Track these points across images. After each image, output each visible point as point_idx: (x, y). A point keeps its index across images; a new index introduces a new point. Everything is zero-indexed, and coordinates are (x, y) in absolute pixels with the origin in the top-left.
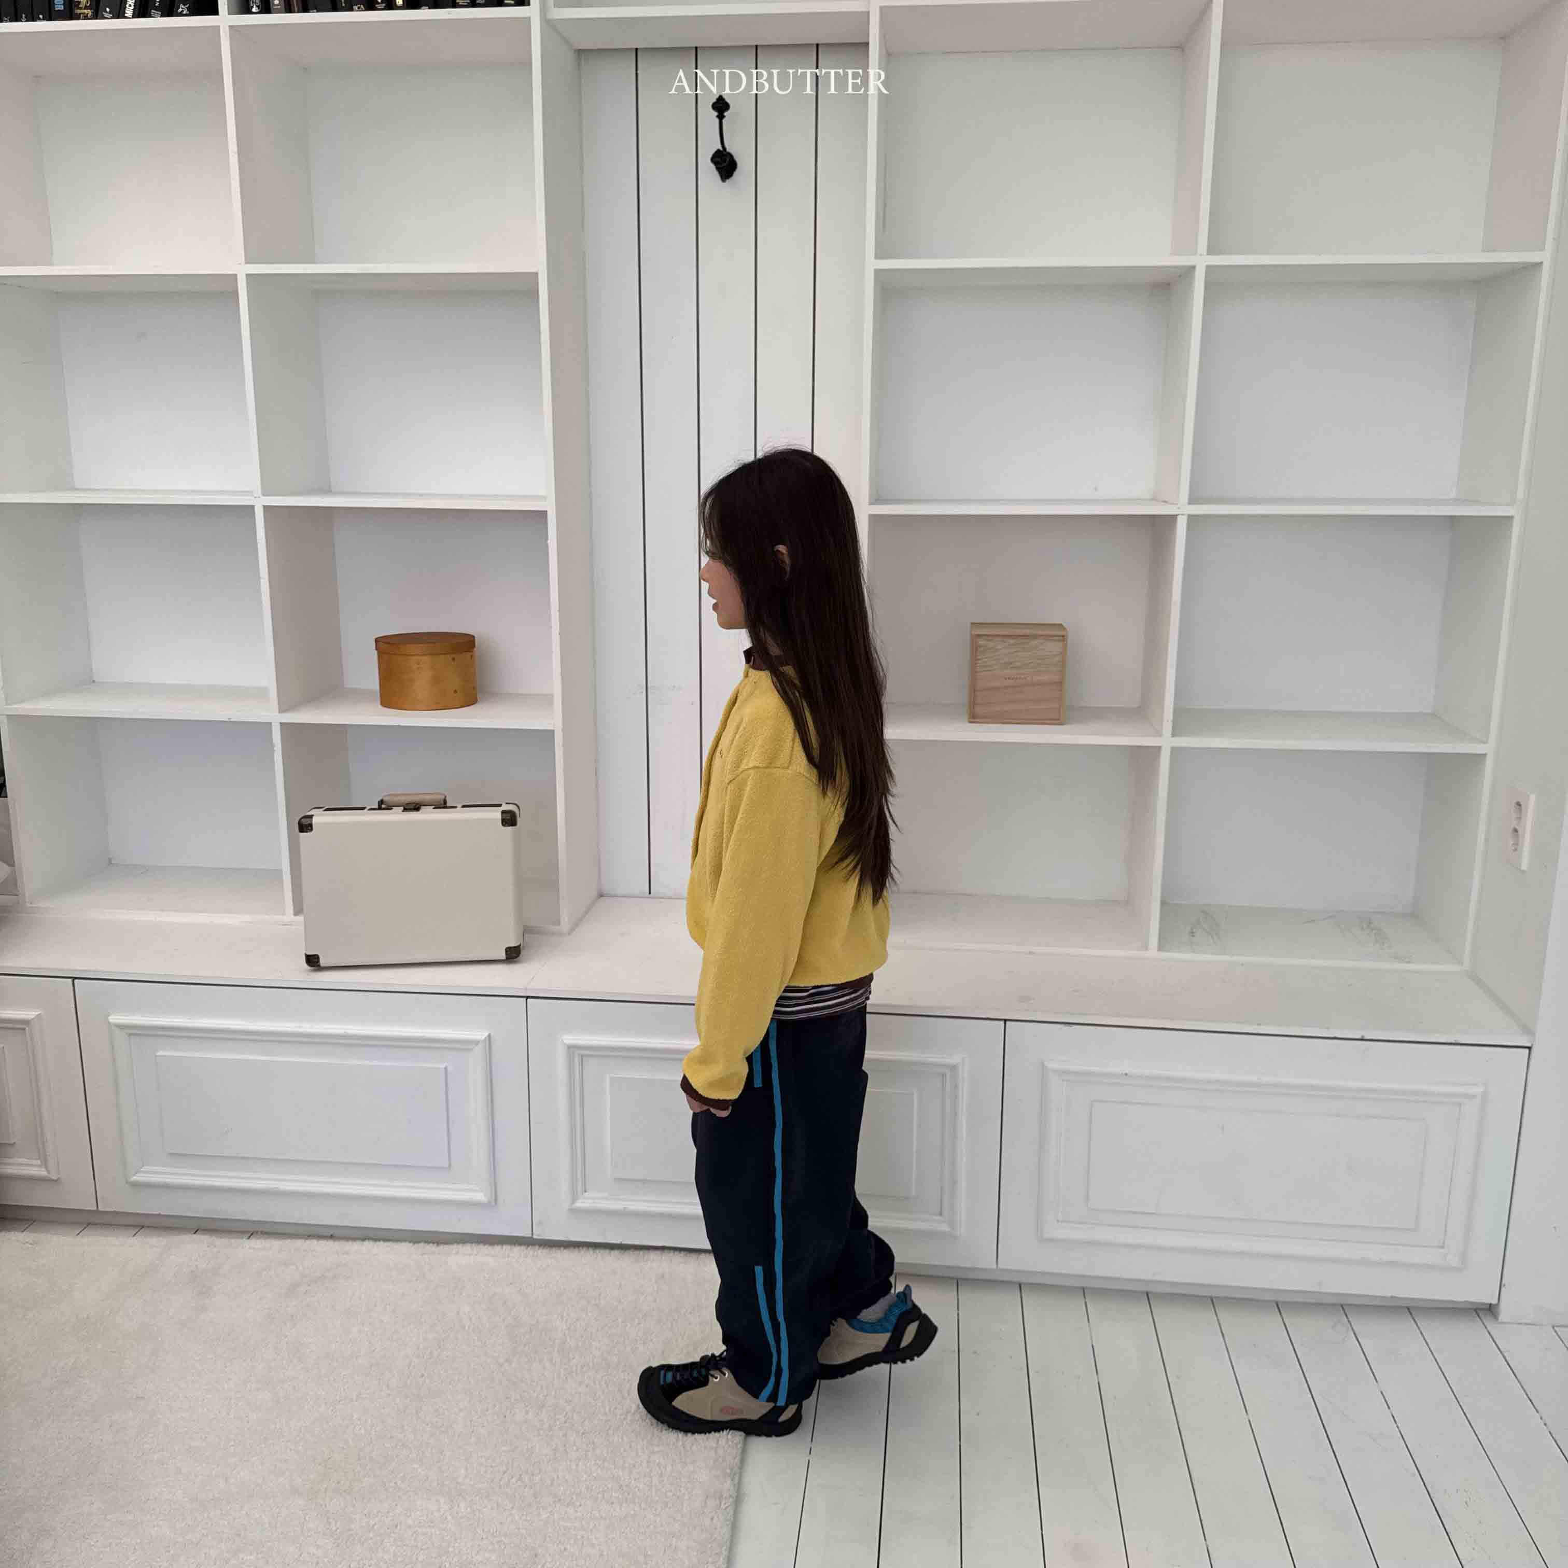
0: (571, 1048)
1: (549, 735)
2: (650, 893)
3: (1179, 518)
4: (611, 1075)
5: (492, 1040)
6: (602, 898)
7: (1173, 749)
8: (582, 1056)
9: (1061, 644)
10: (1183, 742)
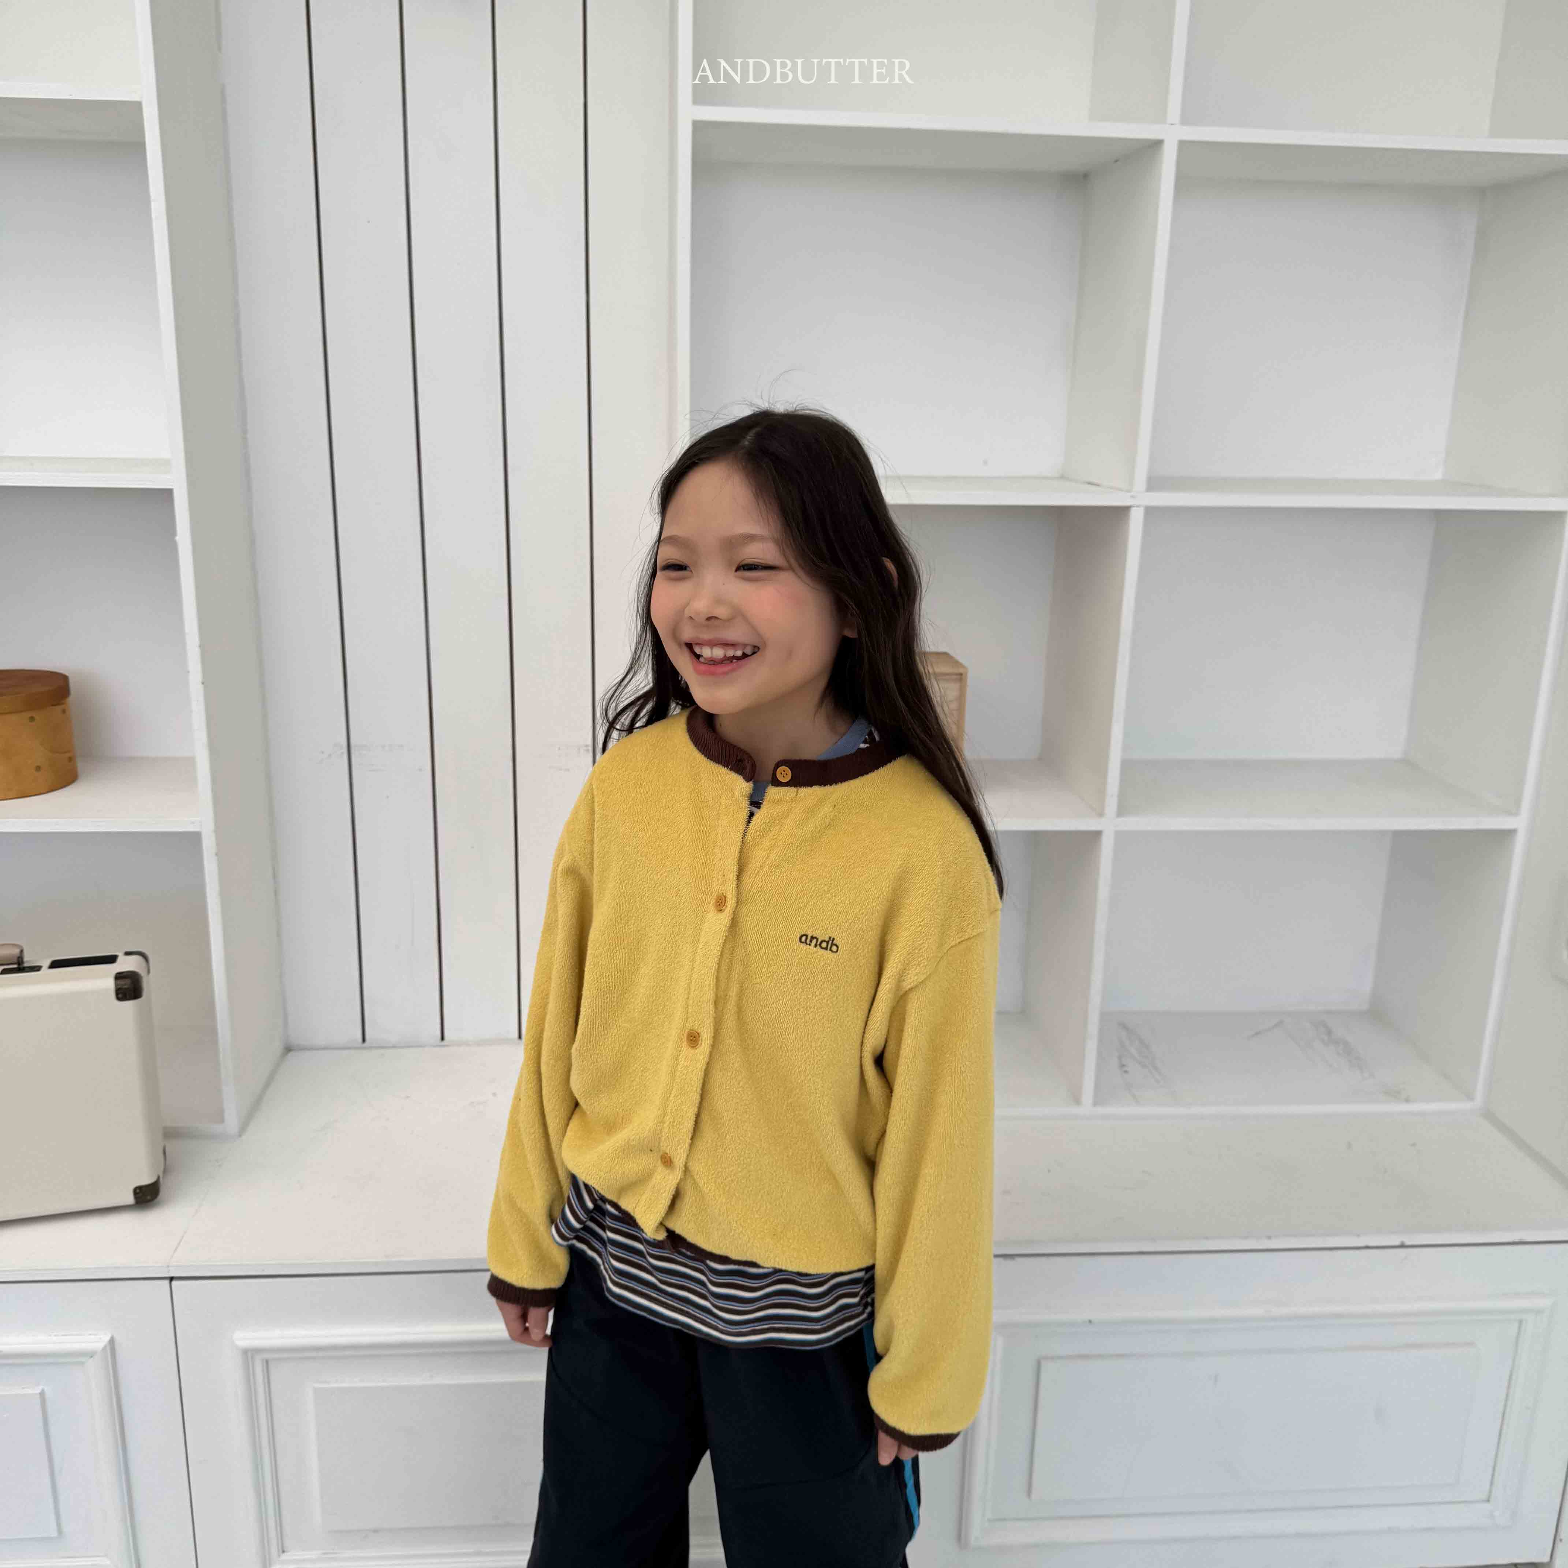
0: (249, 1354)
1: (194, 838)
2: (364, 1040)
3: (1133, 511)
4: (317, 1385)
5: (117, 1347)
6: (290, 1054)
7: (1120, 836)
8: (267, 1362)
9: (957, 685)
10: (1133, 823)
